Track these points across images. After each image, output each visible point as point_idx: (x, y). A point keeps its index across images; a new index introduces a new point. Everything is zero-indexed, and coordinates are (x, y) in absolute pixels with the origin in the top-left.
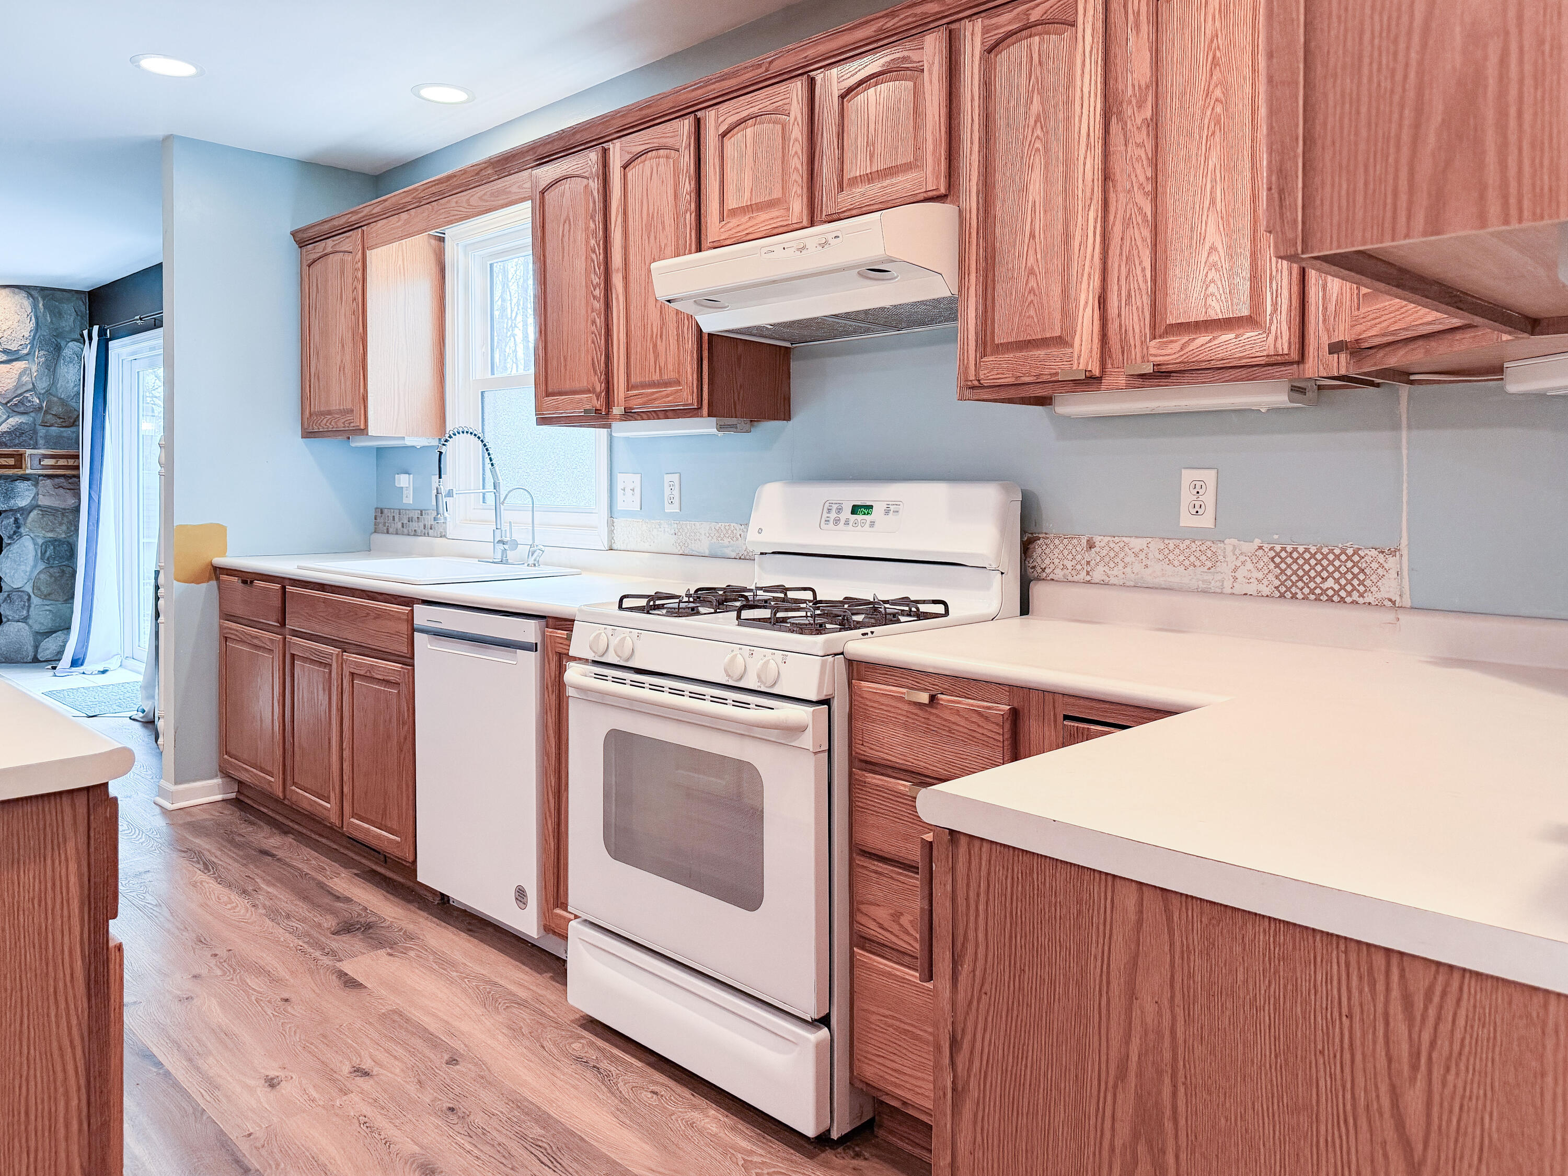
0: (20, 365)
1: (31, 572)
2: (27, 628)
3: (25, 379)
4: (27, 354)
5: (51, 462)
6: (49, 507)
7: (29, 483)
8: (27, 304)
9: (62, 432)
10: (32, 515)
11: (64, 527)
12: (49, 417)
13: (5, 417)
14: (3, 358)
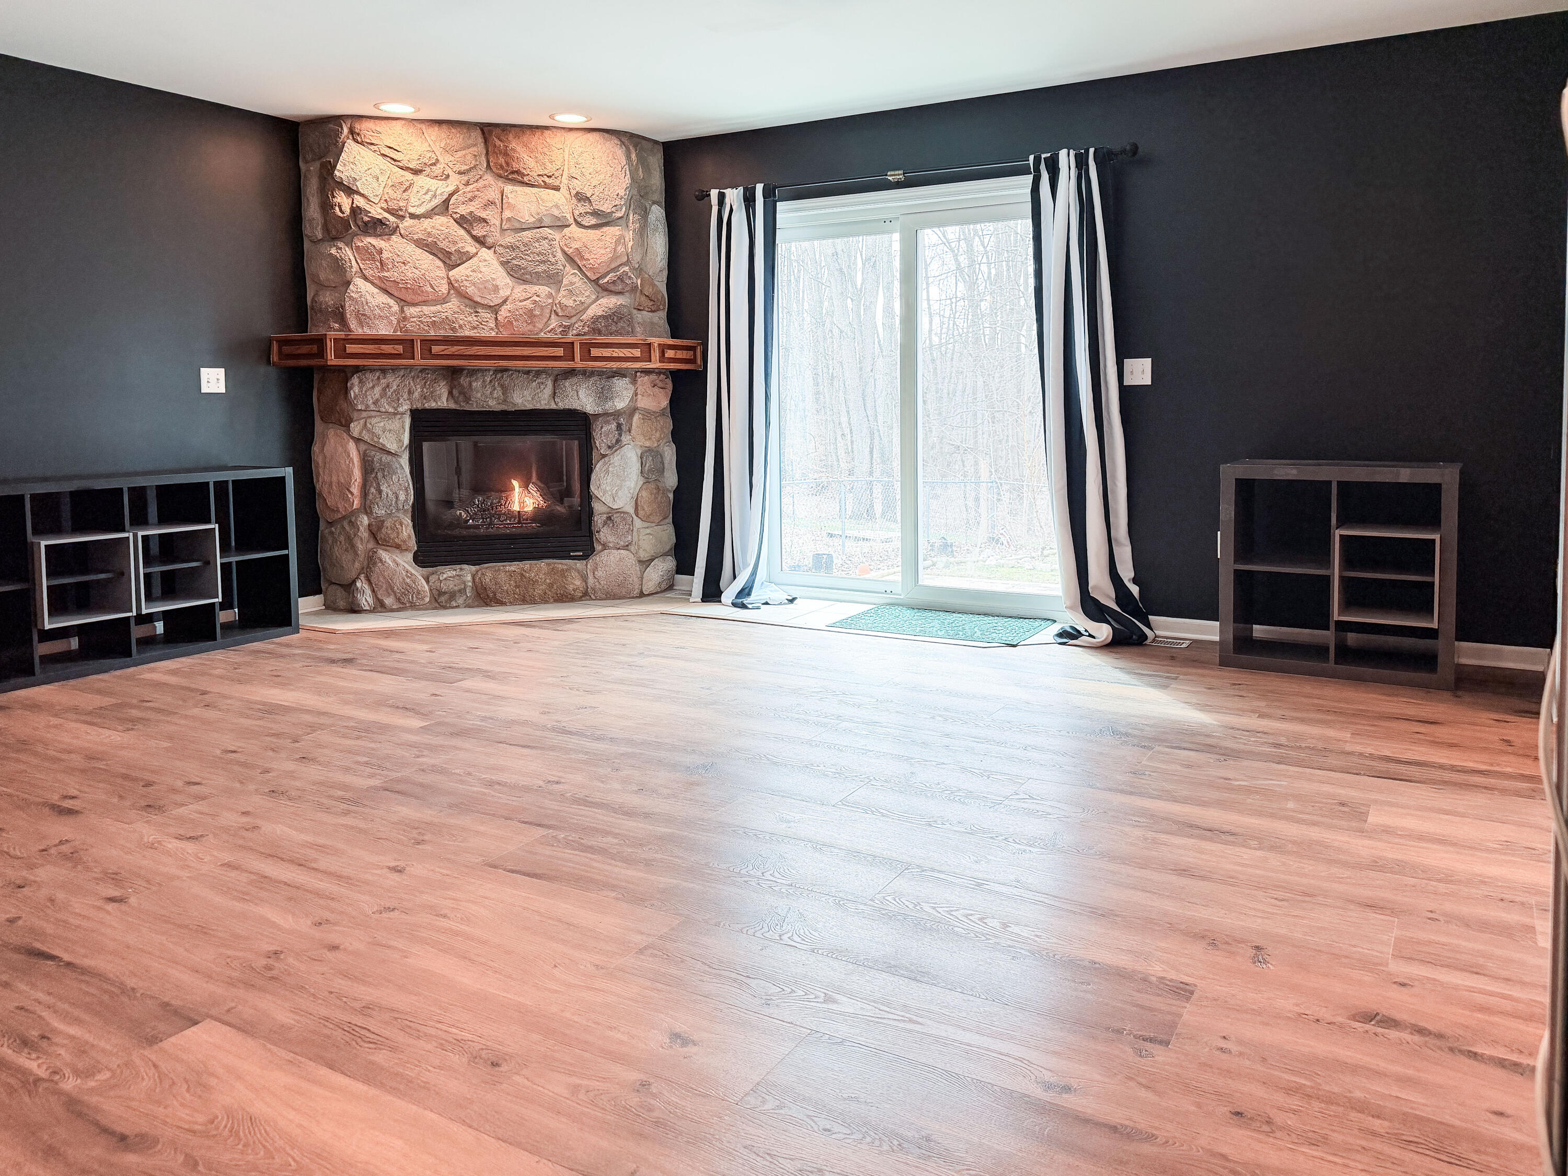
0: (614, 231)
1: (634, 489)
2: (631, 556)
3: (621, 249)
4: (622, 218)
6: (645, 410)
7: (626, 380)
8: (620, 153)
10: (633, 419)
11: (658, 434)
13: (594, 297)
14: (593, 221)
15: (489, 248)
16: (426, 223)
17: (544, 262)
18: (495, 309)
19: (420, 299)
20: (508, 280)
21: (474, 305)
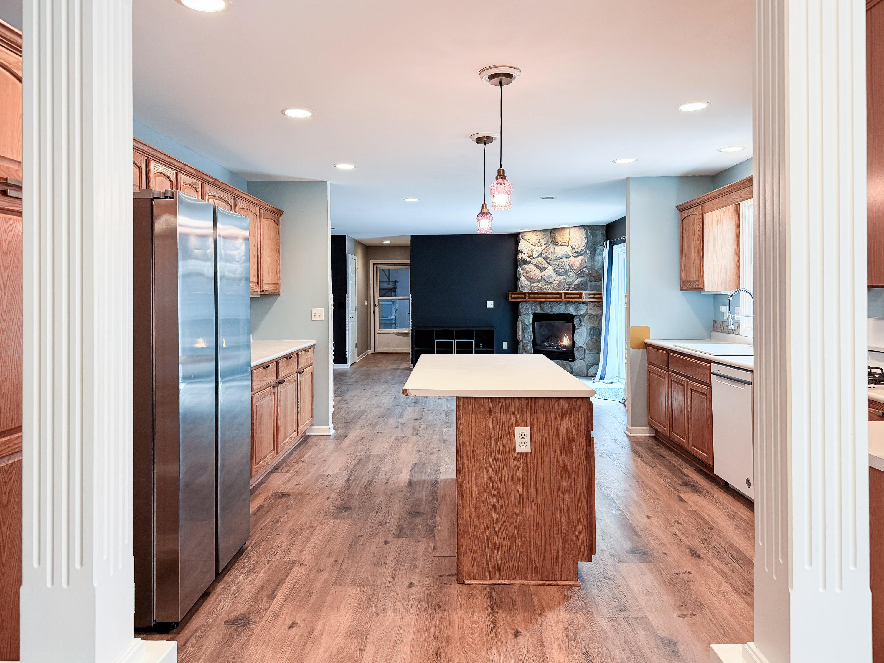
0: (581, 257)
1: (585, 340)
2: (584, 362)
3: (583, 263)
4: (584, 253)
5: (592, 296)
6: (593, 314)
7: (585, 304)
8: (584, 233)
9: (596, 283)
10: (585, 317)
11: (597, 323)
12: (592, 278)
13: (576, 278)
14: (575, 255)
15: (551, 265)
16: (537, 260)
17: (563, 269)
18: (551, 283)
19: (535, 281)
20: (555, 275)
21: (547, 282)
